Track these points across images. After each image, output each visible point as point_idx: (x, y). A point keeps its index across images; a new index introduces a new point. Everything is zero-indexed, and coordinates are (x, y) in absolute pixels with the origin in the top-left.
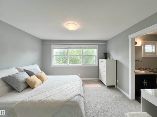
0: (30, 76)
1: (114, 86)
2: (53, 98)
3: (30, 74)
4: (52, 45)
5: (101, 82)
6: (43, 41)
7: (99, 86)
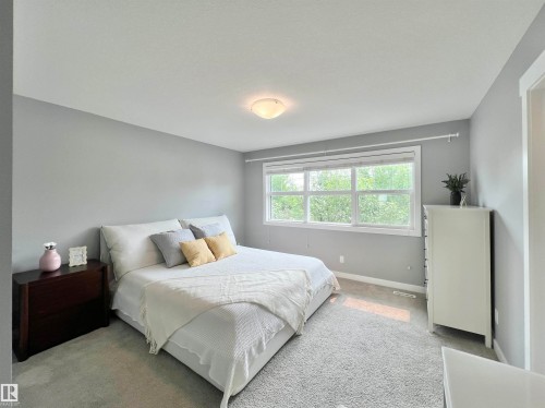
0: (197, 238)
1: (480, 339)
2: (199, 291)
3: (198, 234)
4: (265, 165)
5: (421, 302)
6: (245, 155)
7: (401, 315)
